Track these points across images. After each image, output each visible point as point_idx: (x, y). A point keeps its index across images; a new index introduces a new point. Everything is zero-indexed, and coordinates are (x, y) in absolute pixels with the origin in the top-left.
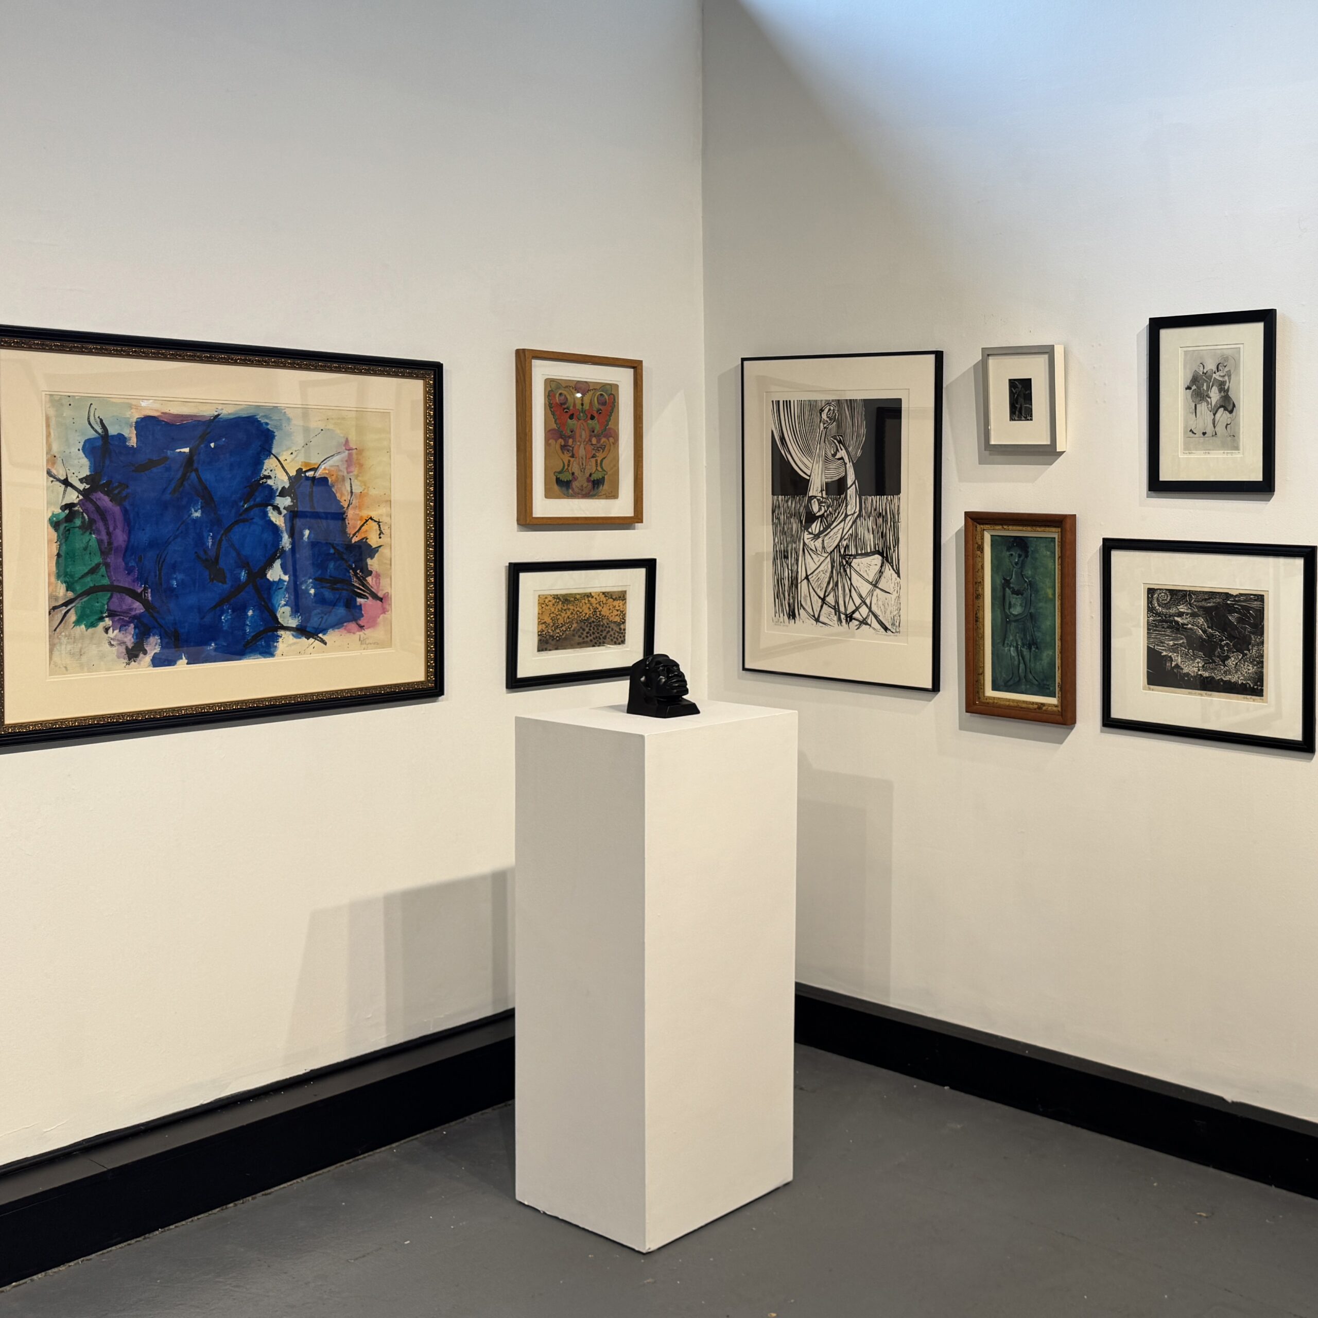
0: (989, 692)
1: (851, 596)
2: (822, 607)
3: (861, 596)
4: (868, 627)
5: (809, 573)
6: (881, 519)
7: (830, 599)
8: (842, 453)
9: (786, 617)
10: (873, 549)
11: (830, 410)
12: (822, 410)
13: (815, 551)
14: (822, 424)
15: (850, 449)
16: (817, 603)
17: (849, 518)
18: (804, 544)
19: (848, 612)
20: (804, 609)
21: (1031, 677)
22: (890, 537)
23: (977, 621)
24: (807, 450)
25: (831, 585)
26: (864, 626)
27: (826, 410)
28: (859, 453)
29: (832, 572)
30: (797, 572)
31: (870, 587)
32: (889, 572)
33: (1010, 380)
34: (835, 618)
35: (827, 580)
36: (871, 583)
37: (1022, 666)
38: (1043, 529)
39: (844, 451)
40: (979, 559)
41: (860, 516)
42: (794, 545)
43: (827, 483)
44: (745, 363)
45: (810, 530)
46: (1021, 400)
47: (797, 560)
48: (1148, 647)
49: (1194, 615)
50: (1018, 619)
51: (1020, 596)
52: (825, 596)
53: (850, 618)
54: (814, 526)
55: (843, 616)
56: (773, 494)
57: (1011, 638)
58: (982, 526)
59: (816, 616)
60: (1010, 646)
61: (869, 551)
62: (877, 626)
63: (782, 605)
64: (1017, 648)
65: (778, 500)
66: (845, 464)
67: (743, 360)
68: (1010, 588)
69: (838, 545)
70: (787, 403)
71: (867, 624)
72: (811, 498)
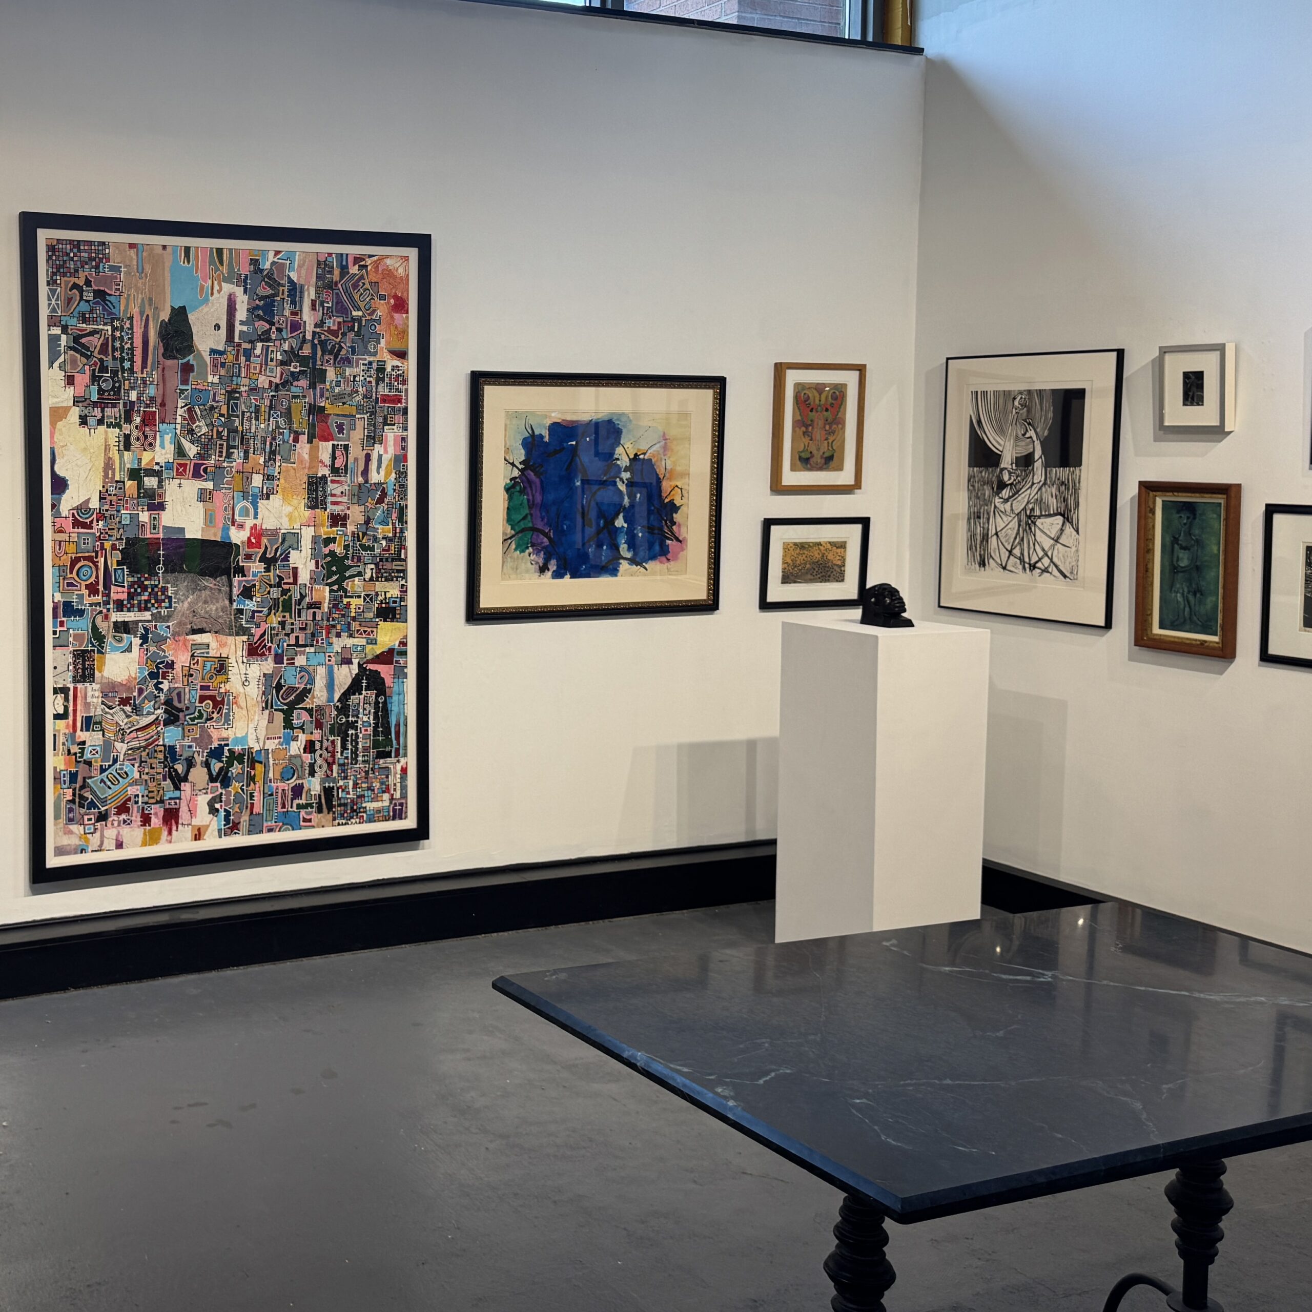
0: (1156, 630)
1: (1035, 549)
2: (1009, 557)
3: (1043, 550)
4: (1049, 574)
5: (998, 530)
6: (1064, 487)
8: (1031, 433)
9: (977, 566)
10: (1055, 511)
11: (1021, 398)
12: (1014, 399)
13: (1005, 513)
14: (1014, 410)
15: (1038, 430)
16: (1005, 555)
17: (1035, 486)
18: (995, 507)
19: (1032, 562)
20: (993, 559)
21: (1195, 618)
22: (1071, 502)
23: (1147, 571)
24: (1001, 431)
25: (1017, 540)
26: (1045, 574)
27: (1019, 398)
28: (1046, 433)
29: (1019, 530)
30: (988, 529)
31: (1052, 542)
32: (1069, 529)
33: (1184, 373)
34: (1021, 567)
35: (1014, 536)
36: (1053, 539)
37: (1187, 609)
38: (1210, 495)
39: (1033, 431)
40: (1150, 520)
41: (1045, 484)
42: (986, 508)
43: (1017, 458)
44: (950, 361)
45: (1000, 495)
46: (1194, 389)
47: (988, 519)
48: (1305, 595)
50: (1184, 570)
51: (1187, 551)
52: (1012, 549)
53: (1033, 567)
54: (1004, 492)
55: (1027, 566)
56: (970, 466)
57: (1178, 586)
58: (1154, 493)
59: (1004, 565)
60: (1177, 593)
61: (1052, 512)
62: (1058, 574)
63: (974, 556)
64: (1183, 594)
65: (973, 471)
66: (1034, 442)
67: (948, 359)
68: (1178, 544)
69: (1025, 507)
70: (985, 393)
71: (1048, 572)
72: (1002, 470)
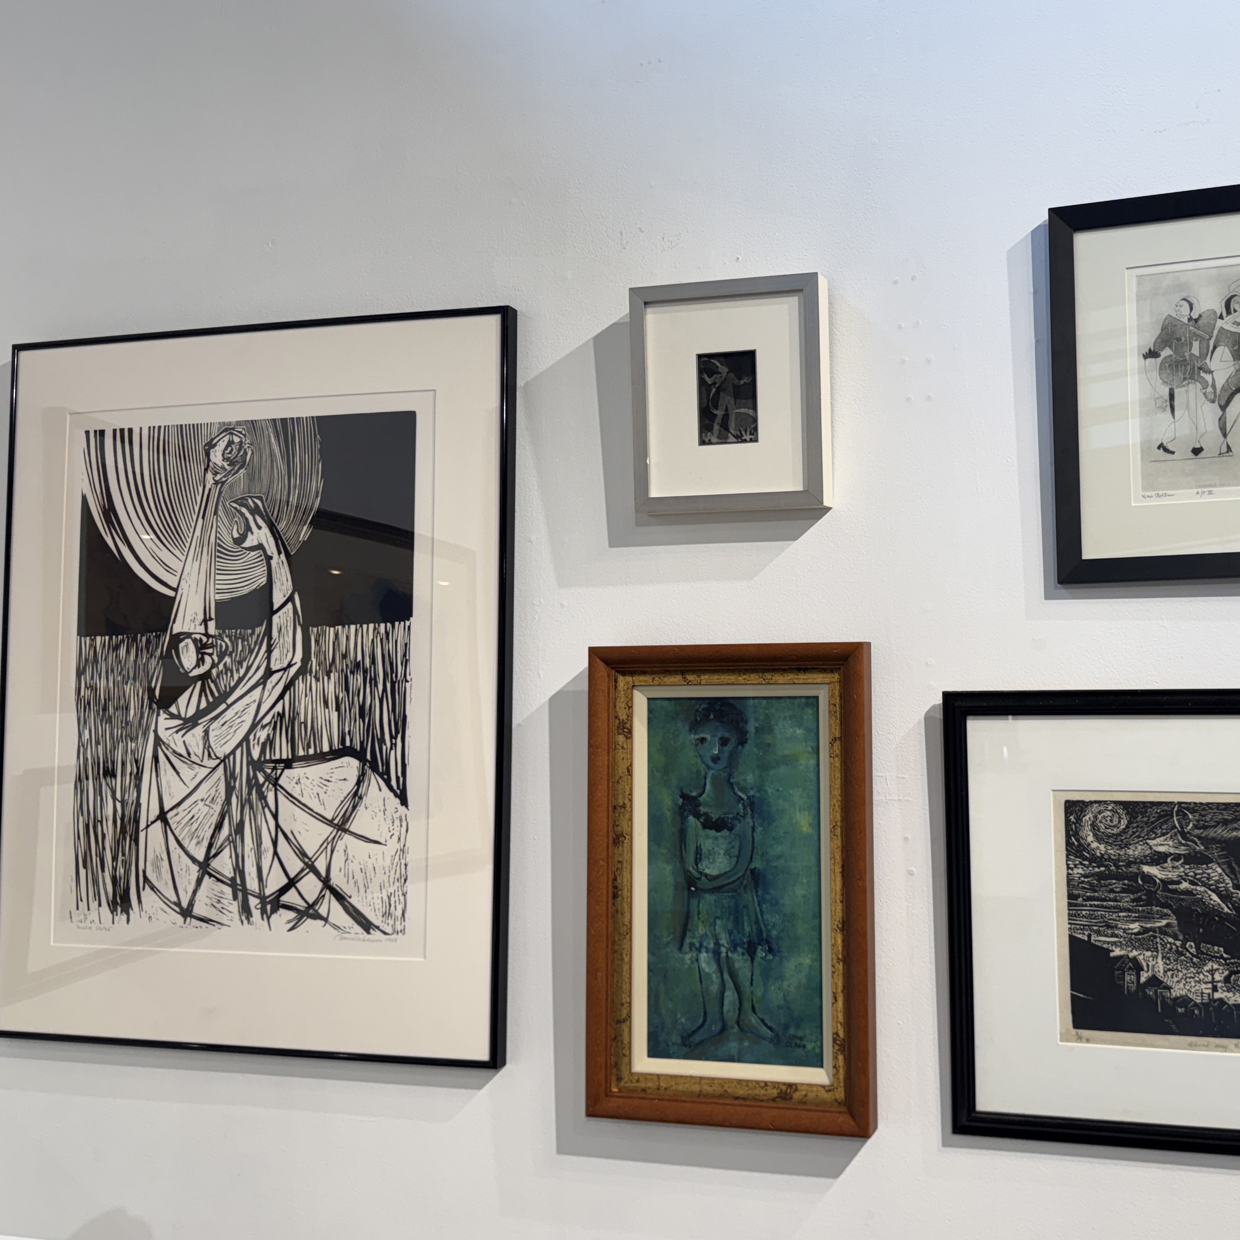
0: (642, 1062)
1: (276, 853)
2: (199, 882)
3: (302, 854)
4: (321, 923)
5: (167, 806)
6: (360, 678)
7: (224, 864)
8: (261, 535)
9: (105, 908)
10: (336, 745)
11: (230, 443)
12: (211, 445)
13: (187, 757)
14: (209, 476)
15: (281, 526)
16: (188, 873)
17: (275, 678)
18: (158, 741)
19: (268, 892)
20: (153, 888)
21: (754, 1020)
22: (383, 716)
23: (615, 896)
24: (172, 533)
25: (225, 831)
26: (309, 924)
27: (222, 445)
28: (304, 535)
29: (228, 801)
30: (138, 805)
31: (327, 830)
32: (377, 793)
33: (700, 357)
34: (234, 907)
35: (214, 819)
36: (330, 822)
37: (730, 995)
38: (790, 677)
39: (265, 530)
40: (620, 754)
41: (303, 671)
42: (132, 745)
43: (218, 604)
44: (24, 355)
45: (173, 709)
46: (727, 399)
47: (138, 777)
48: (1072, 939)
49: (1192, 859)
50: (719, 886)
51: (725, 832)
52: (208, 858)
53: (272, 904)
54: (182, 700)
55: (253, 902)
56: (80, 634)
57: (701, 930)
58: (629, 679)
59: (185, 904)
60: (699, 950)
61: (326, 748)
62: (344, 920)
63: (95, 882)
64: (716, 953)
65: (93, 646)
66: (269, 558)
67: (18, 348)
68: (697, 816)
69: (246, 738)
70: (124, 436)
71: (317, 916)
72: (177, 639)
